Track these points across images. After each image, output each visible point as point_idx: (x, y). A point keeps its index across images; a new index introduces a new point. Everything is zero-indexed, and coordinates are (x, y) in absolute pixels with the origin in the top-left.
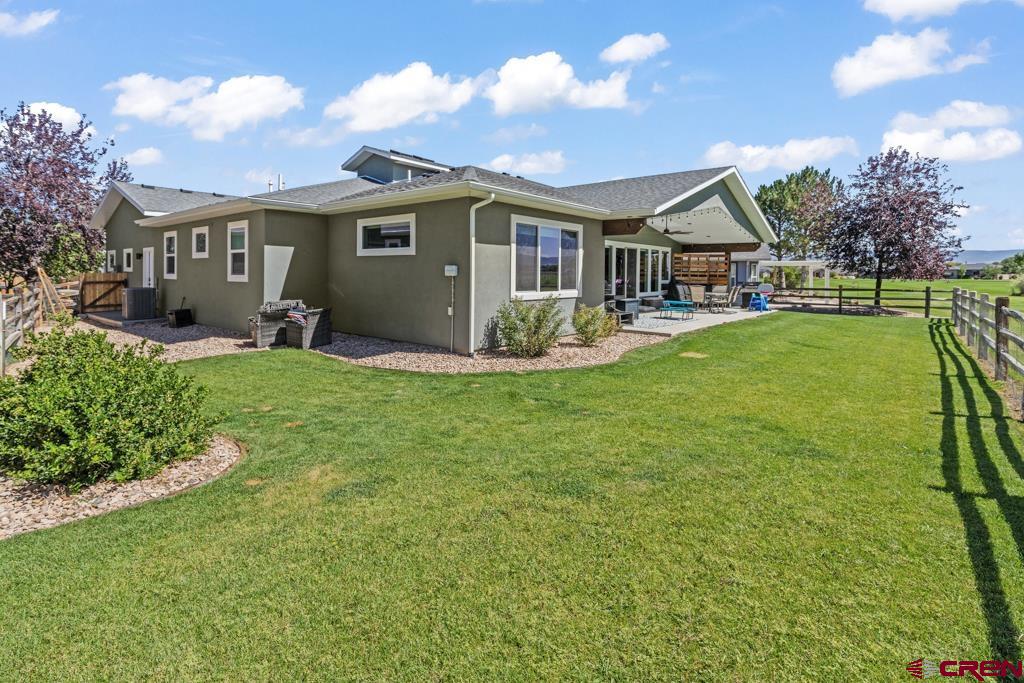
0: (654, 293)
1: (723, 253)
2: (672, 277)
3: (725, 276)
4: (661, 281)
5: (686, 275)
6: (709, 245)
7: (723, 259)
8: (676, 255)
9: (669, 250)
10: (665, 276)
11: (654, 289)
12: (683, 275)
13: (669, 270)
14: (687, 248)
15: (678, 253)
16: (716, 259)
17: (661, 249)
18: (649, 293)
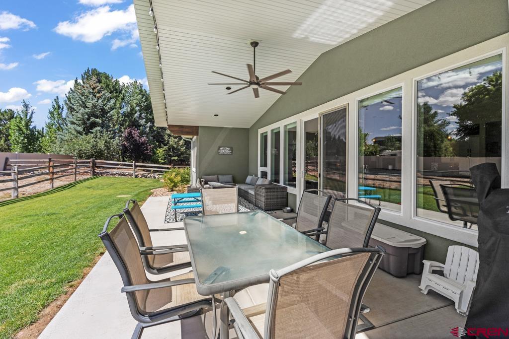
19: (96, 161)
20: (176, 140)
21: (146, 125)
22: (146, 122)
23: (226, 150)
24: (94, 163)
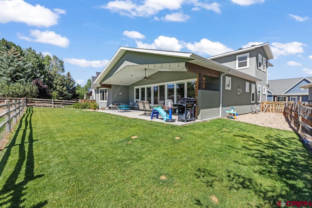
19: (28, 98)
20: (61, 87)
21: (40, 77)
22: (41, 75)
23: (121, 94)
24: (27, 100)
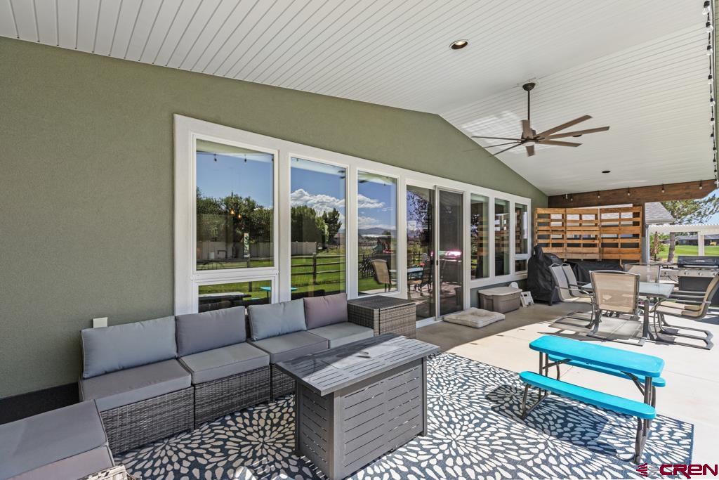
0: (503, 279)
1: (631, 205)
2: (536, 249)
3: (637, 245)
4: (513, 257)
5: (560, 245)
6: (598, 193)
7: (629, 215)
8: (541, 211)
9: (527, 202)
10: (521, 247)
11: (500, 270)
12: (554, 245)
13: (527, 235)
14: (558, 201)
15: (543, 207)
16: (616, 216)
17: (514, 200)
18: (492, 278)
